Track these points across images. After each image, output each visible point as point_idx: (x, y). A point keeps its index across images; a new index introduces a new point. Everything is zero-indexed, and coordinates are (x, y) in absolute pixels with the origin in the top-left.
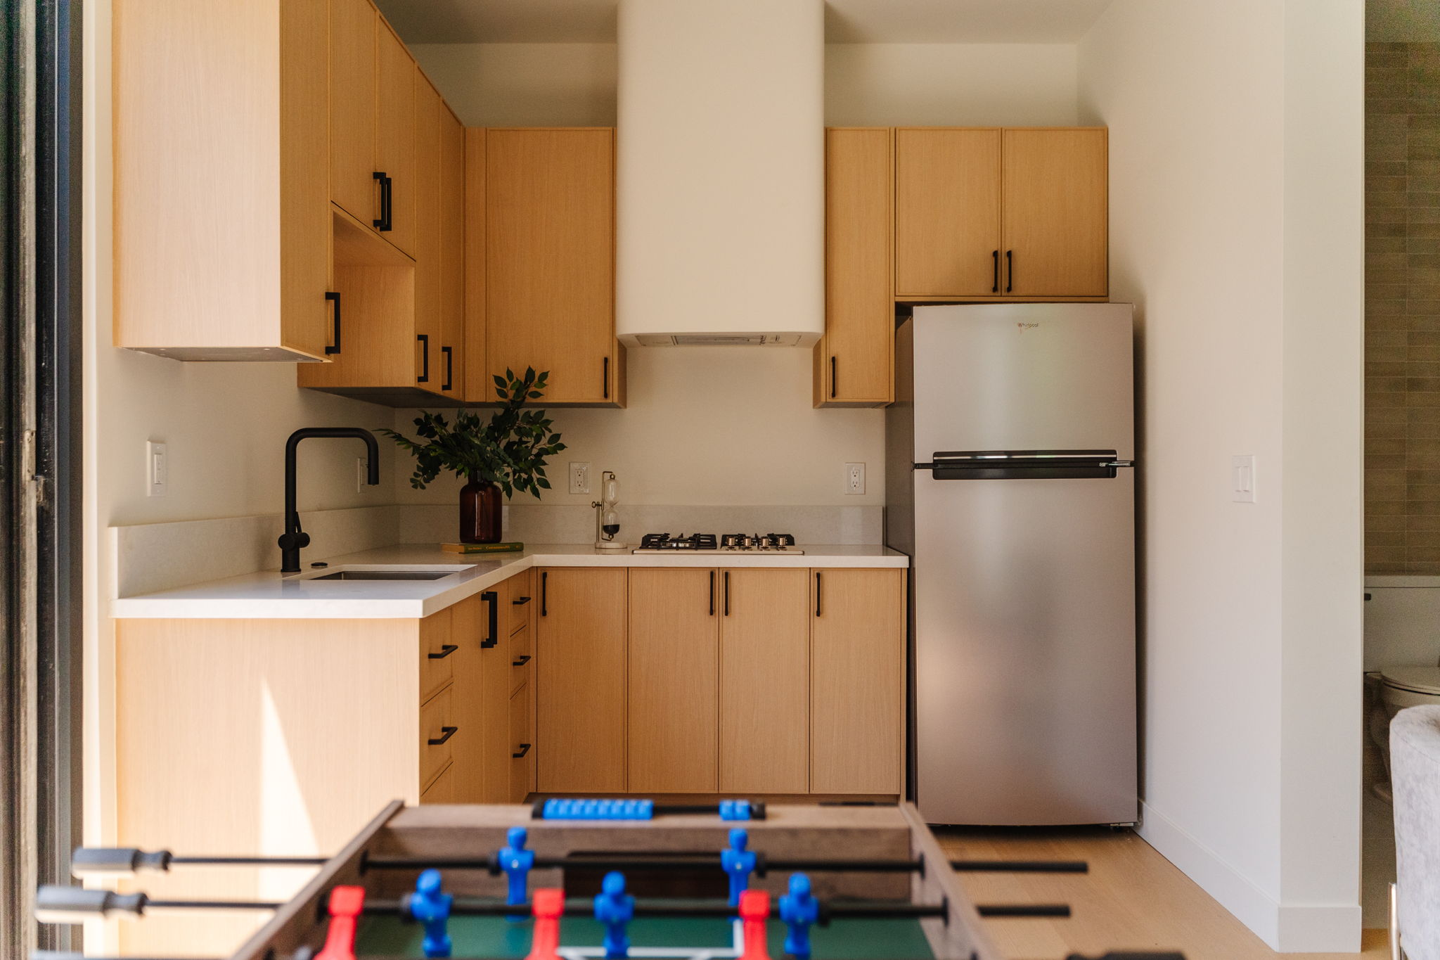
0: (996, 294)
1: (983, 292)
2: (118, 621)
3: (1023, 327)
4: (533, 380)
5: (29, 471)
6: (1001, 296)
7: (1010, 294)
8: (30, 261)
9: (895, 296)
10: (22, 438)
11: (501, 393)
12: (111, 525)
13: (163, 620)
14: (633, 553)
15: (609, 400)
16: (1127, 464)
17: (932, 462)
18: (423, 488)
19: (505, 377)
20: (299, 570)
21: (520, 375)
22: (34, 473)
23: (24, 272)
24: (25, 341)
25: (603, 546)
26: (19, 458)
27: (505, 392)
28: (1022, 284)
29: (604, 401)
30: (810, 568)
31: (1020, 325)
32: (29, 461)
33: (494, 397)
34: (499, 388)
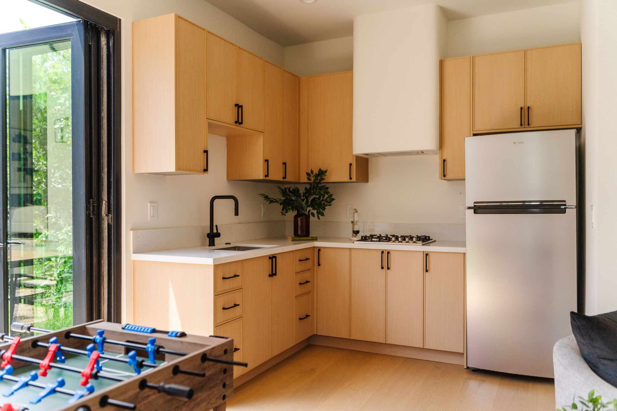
0: (522, 127)
1: (516, 126)
2: (134, 261)
3: (516, 144)
4: (322, 173)
5: (105, 213)
6: (525, 128)
7: (530, 126)
8: (105, 148)
9: (473, 131)
10: (102, 203)
11: (309, 179)
12: (131, 230)
13: (145, 261)
14: (353, 243)
15: (352, 180)
16: (573, 207)
17: (473, 206)
18: (285, 215)
19: (310, 172)
20: (214, 246)
21: (316, 171)
22: (107, 214)
23: (103, 152)
24: (103, 173)
25: (351, 239)
26: (101, 209)
27: (310, 179)
28: (535, 122)
29: (350, 181)
30: (423, 251)
31: (514, 143)
32: (105, 210)
33: (306, 180)
34: (308, 177)
